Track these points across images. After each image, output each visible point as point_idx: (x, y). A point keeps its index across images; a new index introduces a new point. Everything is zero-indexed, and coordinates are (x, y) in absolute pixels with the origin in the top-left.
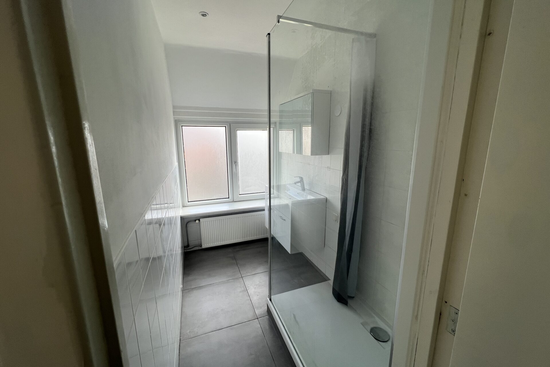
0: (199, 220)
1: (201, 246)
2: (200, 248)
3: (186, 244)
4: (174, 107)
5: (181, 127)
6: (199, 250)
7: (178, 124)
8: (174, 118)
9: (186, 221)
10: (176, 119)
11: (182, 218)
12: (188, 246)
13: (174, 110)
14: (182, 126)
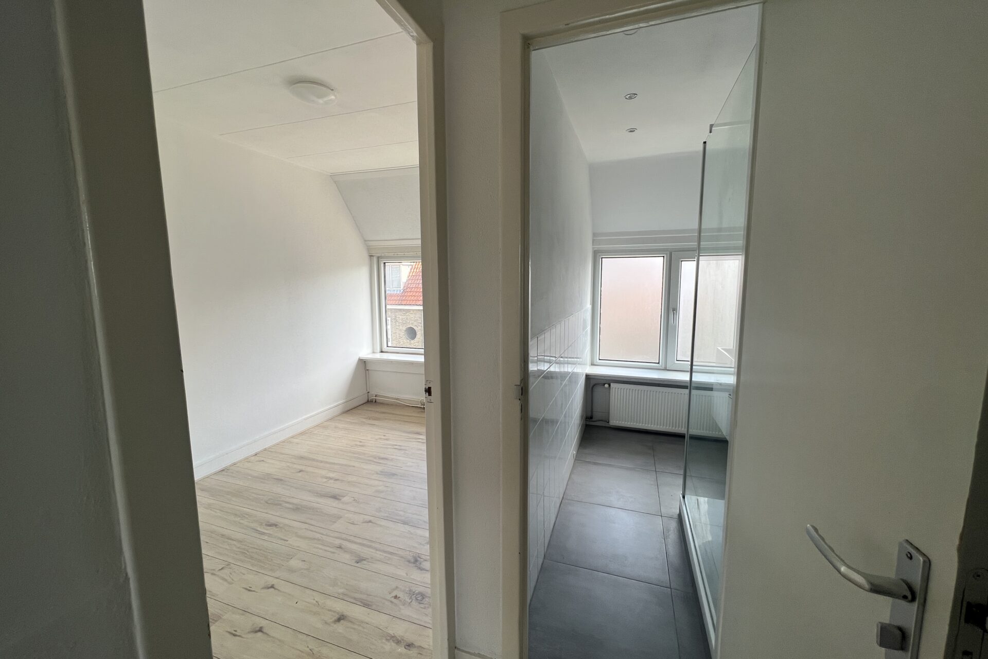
0: (610, 385)
1: (608, 422)
2: (607, 425)
3: (589, 415)
4: (594, 235)
5: (601, 260)
6: (605, 427)
7: (597, 256)
8: (593, 248)
9: (593, 382)
10: (596, 249)
11: (588, 378)
12: (591, 418)
13: (595, 238)
14: (602, 258)
